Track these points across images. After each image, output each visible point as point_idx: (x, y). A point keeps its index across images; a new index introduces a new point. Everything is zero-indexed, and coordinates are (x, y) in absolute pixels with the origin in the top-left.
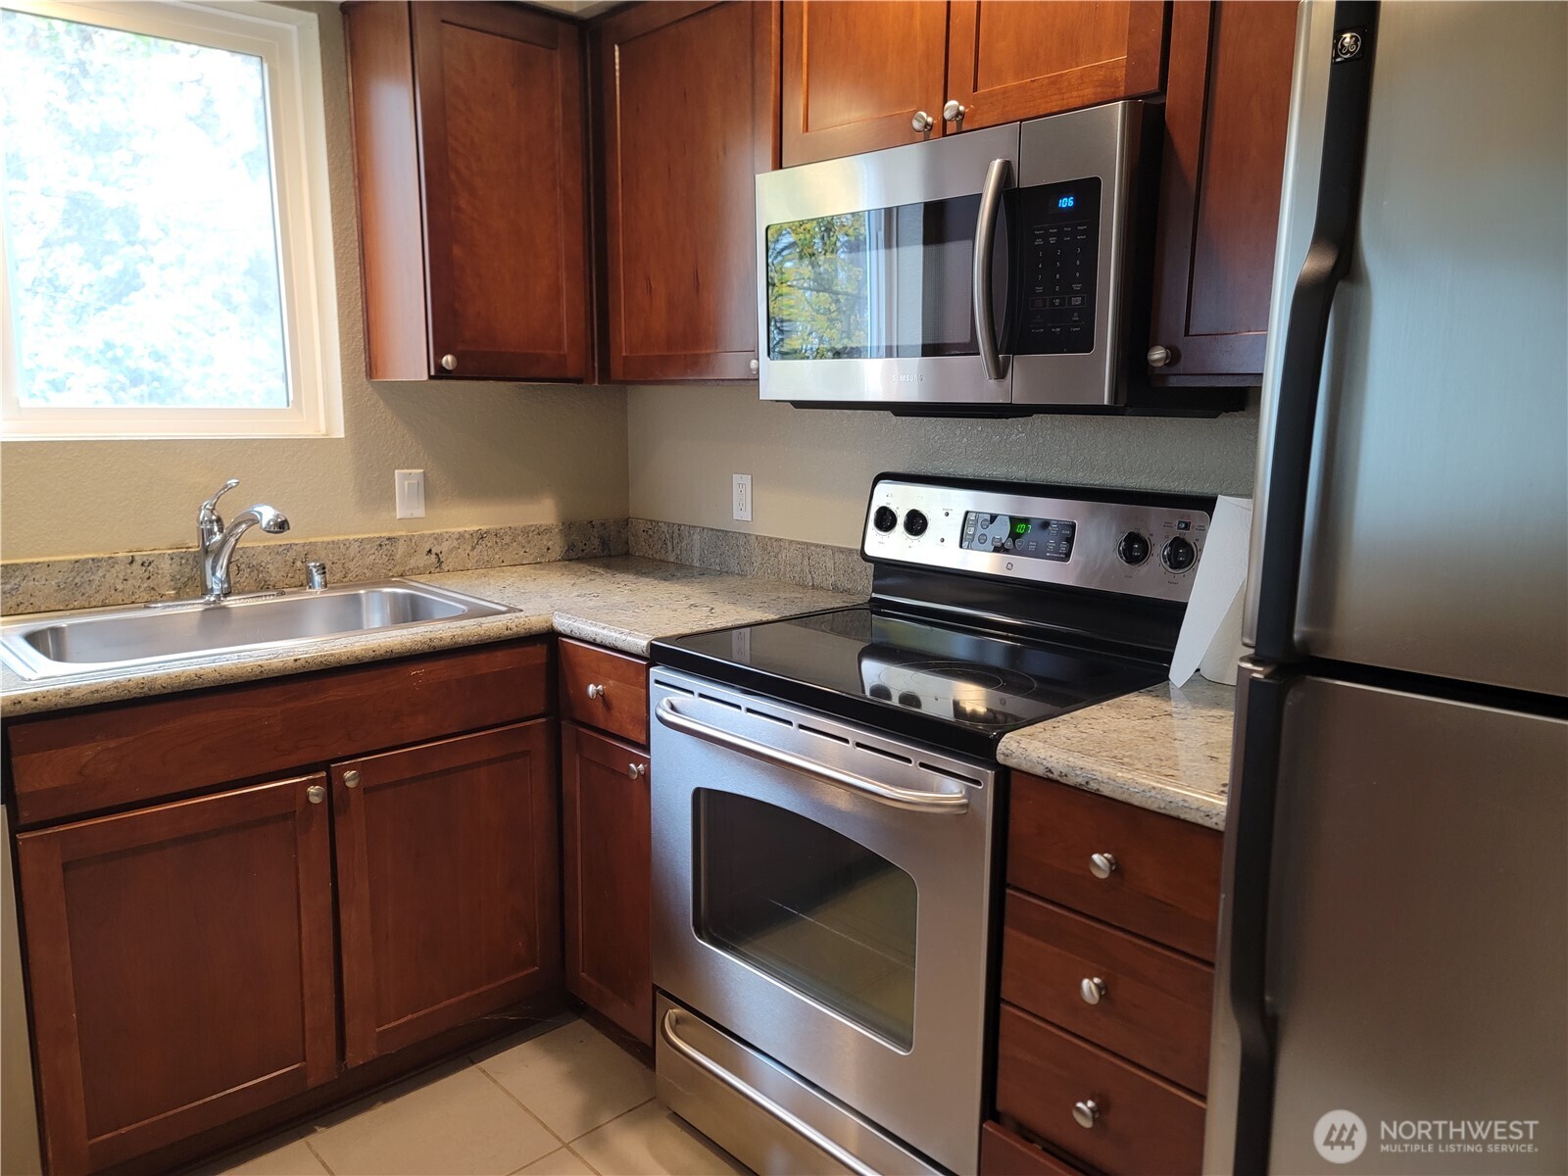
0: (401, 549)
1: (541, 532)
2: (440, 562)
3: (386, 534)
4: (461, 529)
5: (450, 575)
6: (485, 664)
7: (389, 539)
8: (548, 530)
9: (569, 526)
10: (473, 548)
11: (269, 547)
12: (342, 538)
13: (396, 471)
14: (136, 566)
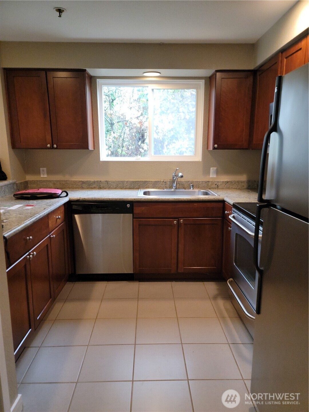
0: (210, 184)
1: (242, 182)
2: (218, 187)
3: (207, 180)
4: (223, 180)
5: (219, 189)
6: (209, 205)
7: (208, 181)
8: (244, 182)
9: (249, 182)
10: (225, 184)
11: (185, 181)
12: (199, 180)
13: (211, 168)
14: (164, 182)
